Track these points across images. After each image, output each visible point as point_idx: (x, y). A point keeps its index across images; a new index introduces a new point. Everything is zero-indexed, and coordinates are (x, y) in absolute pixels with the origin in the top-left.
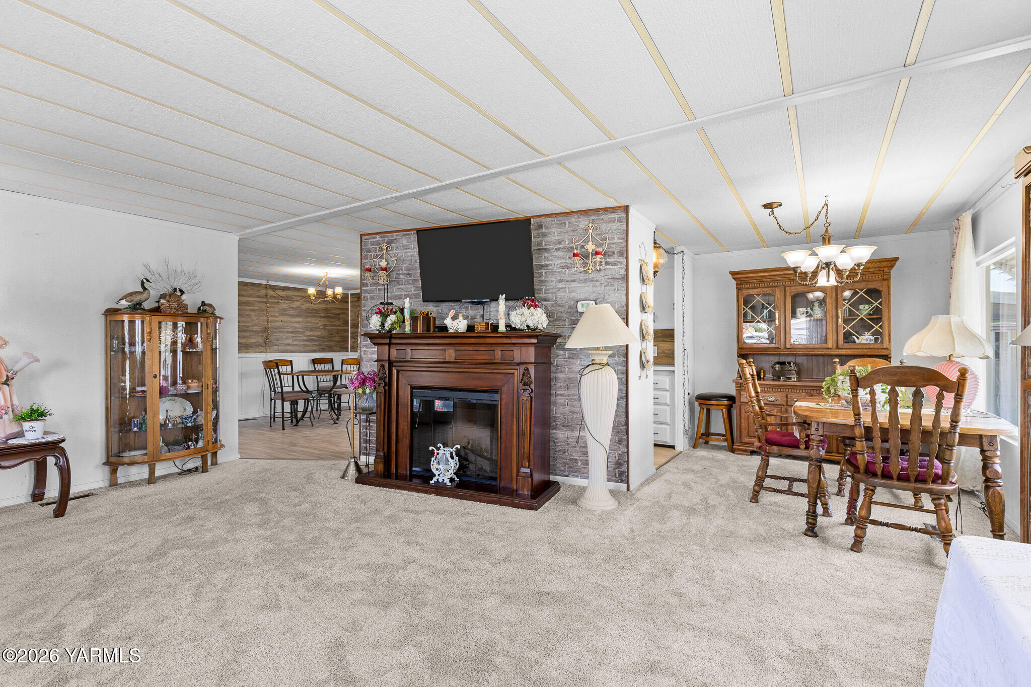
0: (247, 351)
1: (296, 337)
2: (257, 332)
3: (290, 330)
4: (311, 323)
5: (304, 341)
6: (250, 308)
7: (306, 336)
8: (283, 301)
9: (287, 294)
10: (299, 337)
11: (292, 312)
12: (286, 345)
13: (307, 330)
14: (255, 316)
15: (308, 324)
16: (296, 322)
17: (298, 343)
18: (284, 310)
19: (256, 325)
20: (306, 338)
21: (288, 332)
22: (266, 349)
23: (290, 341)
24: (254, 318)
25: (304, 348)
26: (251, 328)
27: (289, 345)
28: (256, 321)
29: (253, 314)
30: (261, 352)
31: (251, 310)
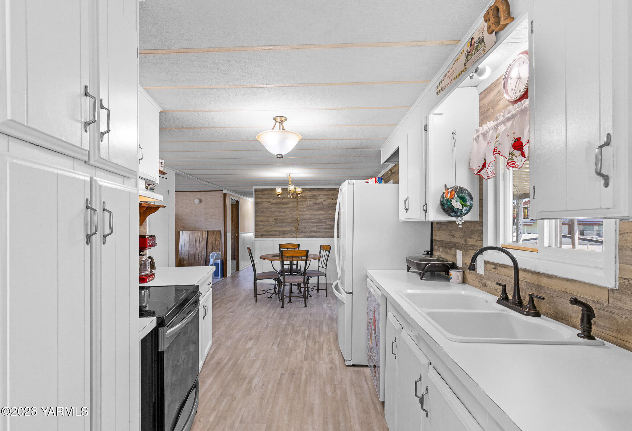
0: (283, 236)
1: (319, 226)
2: (290, 223)
3: (315, 221)
4: (332, 215)
5: (326, 228)
6: (286, 206)
7: (328, 225)
8: (309, 200)
9: (313, 193)
10: (322, 226)
11: (316, 207)
12: (311, 232)
13: (329, 220)
14: (289, 212)
15: (329, 216)
16: (319, 215)
17: (321, 230)
18: (310, 206)
19: (289, 218)
20: (327, 227)
21: (313, 222)
22: (296, 235)
23: (315, 229)
24: (289, 213)
25: (326, 234)
26: (286, 220)
27: (314, 232)
28: (290, 215)
29: (288, 210)
30: (293, 237)
31: (286, 208)
